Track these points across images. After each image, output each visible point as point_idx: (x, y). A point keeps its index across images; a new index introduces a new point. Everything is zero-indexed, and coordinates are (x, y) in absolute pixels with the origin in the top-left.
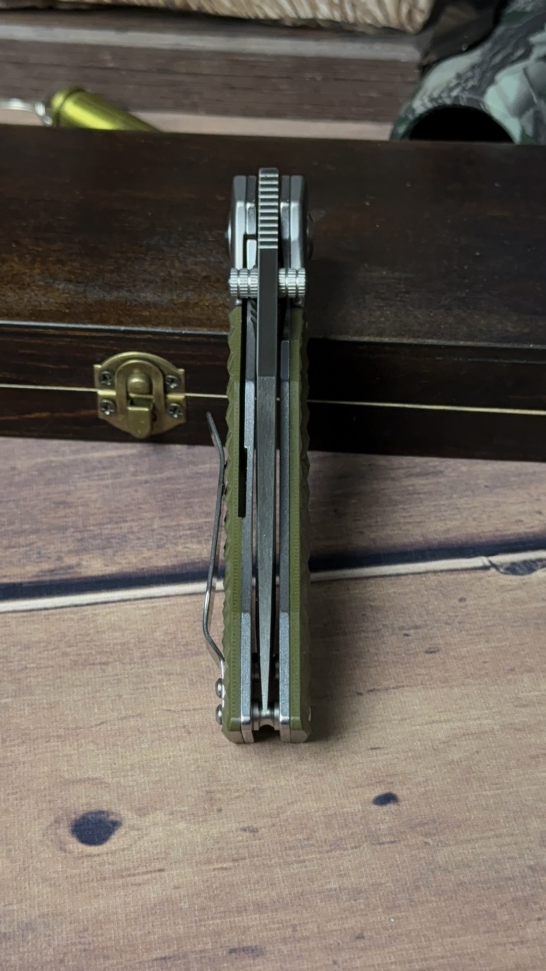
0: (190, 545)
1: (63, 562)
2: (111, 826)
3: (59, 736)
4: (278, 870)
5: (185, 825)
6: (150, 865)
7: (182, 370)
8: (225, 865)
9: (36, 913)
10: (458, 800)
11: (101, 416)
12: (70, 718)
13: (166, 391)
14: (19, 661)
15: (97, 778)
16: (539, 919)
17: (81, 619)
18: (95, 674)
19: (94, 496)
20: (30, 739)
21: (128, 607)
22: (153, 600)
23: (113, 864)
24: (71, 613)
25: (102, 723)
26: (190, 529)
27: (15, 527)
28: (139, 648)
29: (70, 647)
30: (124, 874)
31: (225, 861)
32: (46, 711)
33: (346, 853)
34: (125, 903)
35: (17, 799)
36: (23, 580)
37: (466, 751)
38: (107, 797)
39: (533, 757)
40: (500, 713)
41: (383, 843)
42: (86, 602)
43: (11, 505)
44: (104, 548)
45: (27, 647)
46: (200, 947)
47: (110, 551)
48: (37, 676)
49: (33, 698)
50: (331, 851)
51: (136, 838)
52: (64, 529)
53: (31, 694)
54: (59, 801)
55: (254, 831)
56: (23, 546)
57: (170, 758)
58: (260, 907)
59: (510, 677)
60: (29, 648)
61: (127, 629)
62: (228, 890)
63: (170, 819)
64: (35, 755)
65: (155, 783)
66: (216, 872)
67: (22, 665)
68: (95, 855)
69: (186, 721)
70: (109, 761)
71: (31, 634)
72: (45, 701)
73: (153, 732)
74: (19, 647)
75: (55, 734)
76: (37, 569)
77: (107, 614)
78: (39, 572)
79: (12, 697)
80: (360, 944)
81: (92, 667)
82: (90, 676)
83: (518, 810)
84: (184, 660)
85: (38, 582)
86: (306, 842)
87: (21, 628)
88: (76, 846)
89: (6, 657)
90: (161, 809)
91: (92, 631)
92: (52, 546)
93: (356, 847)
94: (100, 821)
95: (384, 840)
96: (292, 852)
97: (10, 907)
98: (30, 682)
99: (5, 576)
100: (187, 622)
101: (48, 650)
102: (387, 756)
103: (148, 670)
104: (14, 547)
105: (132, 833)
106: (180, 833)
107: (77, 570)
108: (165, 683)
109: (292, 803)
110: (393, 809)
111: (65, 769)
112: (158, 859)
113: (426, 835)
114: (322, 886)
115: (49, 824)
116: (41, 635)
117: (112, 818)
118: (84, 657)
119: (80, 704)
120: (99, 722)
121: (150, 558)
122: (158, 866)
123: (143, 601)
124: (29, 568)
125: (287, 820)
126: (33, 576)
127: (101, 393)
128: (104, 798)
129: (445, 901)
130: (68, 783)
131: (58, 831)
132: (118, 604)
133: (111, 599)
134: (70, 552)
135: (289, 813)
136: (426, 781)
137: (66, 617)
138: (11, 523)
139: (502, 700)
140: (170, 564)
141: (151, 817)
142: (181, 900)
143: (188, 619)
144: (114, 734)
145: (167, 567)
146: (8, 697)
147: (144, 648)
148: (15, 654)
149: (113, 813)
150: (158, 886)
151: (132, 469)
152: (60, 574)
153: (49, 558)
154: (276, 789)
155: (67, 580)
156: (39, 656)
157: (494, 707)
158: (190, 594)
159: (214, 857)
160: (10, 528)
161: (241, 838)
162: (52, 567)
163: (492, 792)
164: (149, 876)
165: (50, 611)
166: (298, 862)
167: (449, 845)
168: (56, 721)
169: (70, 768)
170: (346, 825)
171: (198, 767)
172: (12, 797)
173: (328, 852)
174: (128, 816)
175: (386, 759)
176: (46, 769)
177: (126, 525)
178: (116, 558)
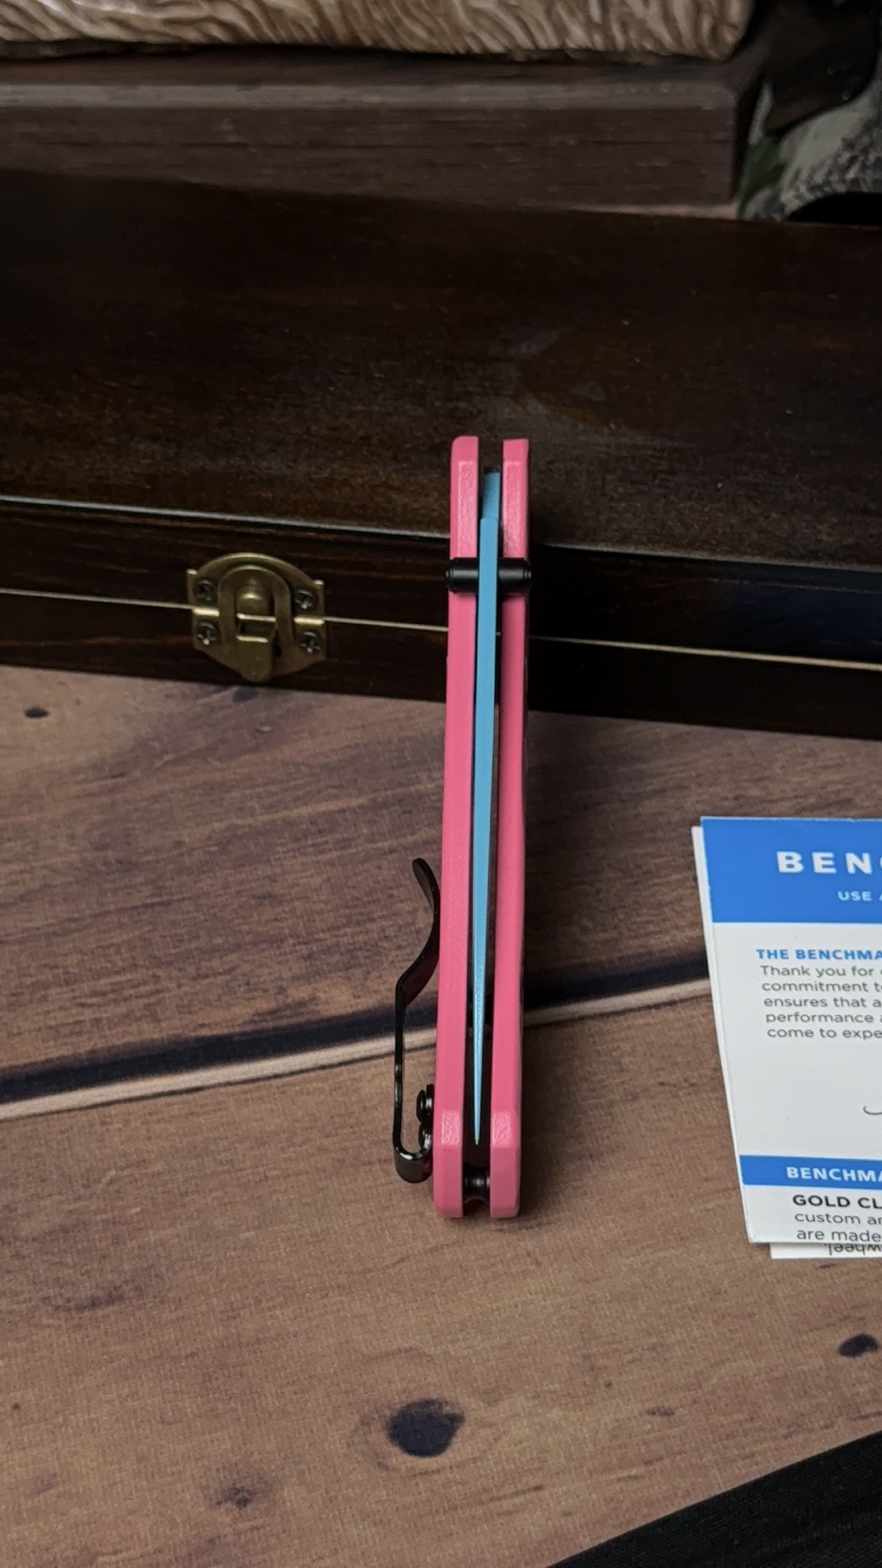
1: (287, 996)
2: (449, 1422)
3: (341, 1287)
5: (561, 1413)
6: (520, 1482)
8: (634, 1472)
12: (352, 1256)
14: (252, 1167)
15: (411, 1349)
17: (335, 1089)
19: (316, 881)
20: (297, 1296)
23: (464, 1483)
24: (317, 1079)
25: (403, 1260)
27: (203, 942)
29: (327, 1137)
30: (483, 1498)
31: (633, 1465)
32: (312, 1248)
33: (814, 1436)
34: (494, 1544)
35: (296, 1393)
36: (232, 1030)
38: (433, 1378)
41: (867, 1417)
42: (336, 1060)
43: (187, 906)
44: (347, 968)
45: (261, 1143)
47: (358, 972)
48: (286, 1191)
49: (288, 1227)
50: (790, 1435)
51: (490, 1439)
52: (277, 940)
53: (284, 1221)
54: (362, 1390)
55: (668, 1413)
56: (220, 974)
57: (516, 1306)
60: (264, 1143)
62: (646, 1510)
63: (536, 1406)
64: (310, 1319)
65: (502, 1348)
66: (622, 1484)
67: (259, 1173)
68: (433, 1472)
70: (425, 1319)
71: (262, 1120)
72: (307, 1231)
73: (483, 1268)
74: (248, 1144)
75: (333, 1283)
76: (250, 1011)
77: (374, 1077)
78: (254, 1015)
79: (255, 1228)
81: (368, 1167)
82: (367, 1184)
85: (254, 1032)
86: (750, 1425)
87: (244, 1112)
88: (402, 1461)
89: (230, 1162)
90: (519, 1389)
91: (356, 1108)
92: (266, 971)
93: (827, 1427)
94: (430, 1417)
95: (865, 1410)
96: (732, 1442)
98: (278, 1200)
99: (203, 1026)
101: (294, 1145)
102: (846, 1277)
104: (207, 976)
105: (482, 1432)
106: (557, 1427)
107: (312, 1007)
109: (718, 1364)
110: (872, 1361)
111: (360, 1337)
112: (530, 1470)
115: (353, 1427)
116: (278, 1121)
117: (447, 1409)
118: (351, 1152)
119: (362, 1231)
120: (397, 1258)
122: (534, 1481)
124: (237, 1010)
125: (714, 1391)
126: (245, 1023)
128: (430, 1379)
130: (369, 1360)
131: (369, 1438)
133: (375, 1052)
134: (296, 978)
135: (715, 1381)
137: (310, 1087)
138: (194, 937)
141: (505, 1405)
142: (576, 1532)
144: (423, 1275)
146: (248, 1229)
148: (244, 1155)
149: (447, 1403)
150: (539, 1512)
151: (365, 831)
152: (287, 1017)
153: (265, 991)
155: (300, 1025)
156: (282, 1156)
159: (615, 1460)
160: (193, 945)
161: (649, 1426)
162: (273, 1005)
164: (521, 1498)
165: (285, 1080)
166: (742, 1457)
168: (331, 1262)
169: (367, 1336)
170: (806, 1393)
171: (563, 1318)
172: (287, 1390)
173: (785, 1437)
174: (470, 1405)
175: (847, 1282)
176: (332, 1341)
177: (374, 926)
178: (369, 983)
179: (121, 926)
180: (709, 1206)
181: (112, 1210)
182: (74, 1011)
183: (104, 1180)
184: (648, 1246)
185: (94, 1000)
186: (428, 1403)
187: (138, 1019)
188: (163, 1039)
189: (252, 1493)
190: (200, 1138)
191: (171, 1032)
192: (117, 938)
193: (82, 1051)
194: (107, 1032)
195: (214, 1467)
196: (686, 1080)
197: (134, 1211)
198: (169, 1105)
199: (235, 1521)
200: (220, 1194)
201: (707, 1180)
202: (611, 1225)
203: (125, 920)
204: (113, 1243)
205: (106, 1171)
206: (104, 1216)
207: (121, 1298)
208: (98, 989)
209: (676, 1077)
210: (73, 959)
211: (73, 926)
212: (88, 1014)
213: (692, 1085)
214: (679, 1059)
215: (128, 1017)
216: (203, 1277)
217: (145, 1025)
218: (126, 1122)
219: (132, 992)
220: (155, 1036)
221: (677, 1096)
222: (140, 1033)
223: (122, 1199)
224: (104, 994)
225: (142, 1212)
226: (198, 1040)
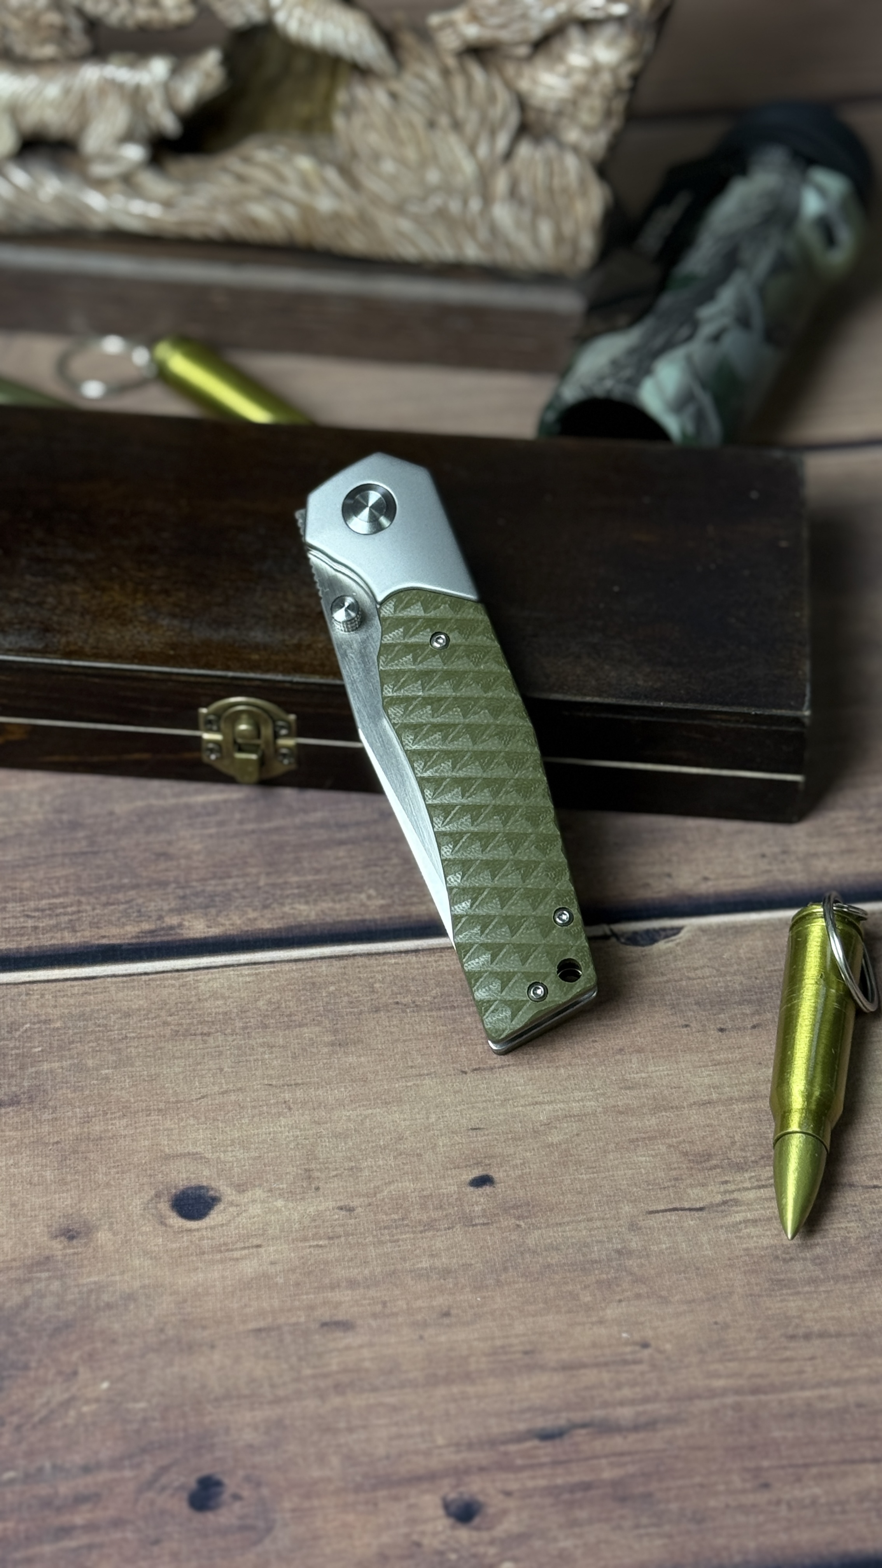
0: (297, 906)
1: (163, 922)
2: (211, 1201)
3: (160, 1110)
4: (372, 1248)
5: (283, 1203)
6: (248, 1241)
7: (292, 717)
8: (321, 1243)
9: (137, 1284)
10: (554, 1184)
11: (205, 758)
12: (171, 1091)
13: (276, 736)
14: (118, 1030)
15: (197, 1153)
16: (620, 1301)
17: (183, 986)
18: (196, 1045)
19: (198, 847)
20: (131, 1113)
21: (232, 973)
22: (257, 966)
23: (212, 1238)
24: (172, 978)
25: (203, 1097)
26: (299, 887)
27: (115, 881)
28: (242, 1018)
29: (171, 1016)
30: (223, 1249)
31: (321, 1239)
32: (146, 1084)
33: (439, 1234)
34: (223, 1277)
35: (118, 1173)
36: (123, 942)
37: (566, 1134)
38: (206, 1173)
39: (632, 1141)
40: (604, 1094)
41: (476, 1225)
42: (187, 967)
43: (110, 856)
44: (207, 907)
45: (127, 1015)
46: (293, 1320)
47: (213, 911)
48: (137, 1047)
49: (134, 1069)
50: (425, 1231)
51: (235, 1214)
52: (163, 884)
53: (132, 1065)
54: (160, 1176)
55: (351, 1210)
56: (122, 903)
57: (270, 1134)
58: (352, 1284)
59: (619, 1057)
60: (129, 1015)
61: (229, 997)
62: (322, 1267)
63: (268, 1196)
64: (136, 1128)
65: (254, 1159)
66: (312, 1249)
67: (122, 1034)
68: (194, 1230)
69: (287, 1096)
70: (209, 1136)
71: (131, 1001)
72: (145, 1073)
73: (254, 1107)
74: (119, 1015)
75: (155, 1107)
76: (137, 929)
77: (209, 980)
78: (139, 933)
79: (112, 1068)
80: (446, 1321)
81: (193, 1037)
82: (191, 1047)
83: (612, 1194)
84: (287, 1032)
85: (137, 944)
86: (400, 1223)
87: (120, 995)
88: (176, 1221)
89: (105, 1026)
90: (260, 1185)
91: (193, 999)
92: (153, 904)
93: (449, 1229)
94: (200, 1196)
95: (477, 1221)
96: (386, 1231)
97: (113, 1278)
98: (131, 1053)
99: (104, 937)
100: (292, 990)
101: (148, 1019)
102: (486, 1137)
103: (251, 1042)
104: (113, 904)
105: (231, 1209)
106: (278, 1211)
107: (179, 931)
108: (267, 1056)
109: (390, 1183)
110: (488, 1192)
111: (166, 1143)
112: (255, 1235)
113: (518, 1218)
114: (414, 1264)
115: (149, 1198)
116: (141, 1002)
117: (212, 1193)
118: (185, 1026)
119: (181, 1077)
120: (199, 1096)
121: (255, 919)
122: (256, 1242)
123: (246, 967)
124: (129, 928)
125: (383, 1199)
126: (132, 938)
127: (206, 736)
128: (204, 1173)
129: (531, 1281)
130: (168, 1158)
131: (159, 1206)
132: (220, 969)
133: (214, 964)
134: (171, 911)
135: (385, 1193)
136: (523, 1164)
138: (110, 877)
139: (608, 1081)
140: (275, 927)
141: (250, 1193)
142: (277, 1275)
143: (292, 987)
144: (214, 1108)
145: (272, 930)
146: (108, 1068)
147: (247, 1018)
148: (114, 1022)
149: (212, 1189)
150: (256, 1261)
151: (238, 816)
152: (161, 936)
153: (150, 917)
154: (375, 1168)
155: (168, 942)
156: (139, 1025)
157: (599, 1089)
158: (296, 961)
159: (310, 1235)
160: (108, 882)
161: (337, 1217)
162: (153, 927)
163: (588, 1176)
164: (246, 1251)
165: (151, 977)
166: (391, 1242)
167: (540, 1228)
168: (157, 1094)
169: (170, 1142)
170: (441, 1206)
171: (298, 1144)
172: (113, 1171)
173: (421, 1232)
174: (227, 1192)
175: (486, 1140)
176: (147, 1143)
177: (230, 881)
178: (219, 919)
179: (63, 865)
180: (409, 1084)
181: (23, 1048)
182: (22, 920)
183: (21, 1030)
184: (363, 1105)
185: (37, 914)
186: (201, 1187)
187: (62, 930)
188: (76, 944)
189: (78, 1233)
190: (88, 1009)
191: (83, 940)
192: (59, 872)
193: (22, 946)
194: (41, 936)
195: (58, 1215)
196: (414, 1002)
197: (37, 1050)
198: (72, 986)
199: (64, 1248)
200: (94, 1044)
201: (412, 1067)
202: (343, 1089)
203: (67, 861)
204: (20, 1069)
205: (24, 1024)
206: (17, 1051)
207: (18, 1103)
208: (40, 906)
209: (408, 1000)
210: (27, 884)
211: (31, 862)
212: (30, 923)
213: (417, 1006)
214: (412, 988)
215: (57, 927)
216: (73, 1095)
217: (66, 934)
218: (42, 996)
219: (62, 910)
220: (71, 942)
221: (406, 1012)
222: (62, 938)
223: (30, 1042)
224: (43, 910)
225: (42, 1051)
226: (99, 946)
